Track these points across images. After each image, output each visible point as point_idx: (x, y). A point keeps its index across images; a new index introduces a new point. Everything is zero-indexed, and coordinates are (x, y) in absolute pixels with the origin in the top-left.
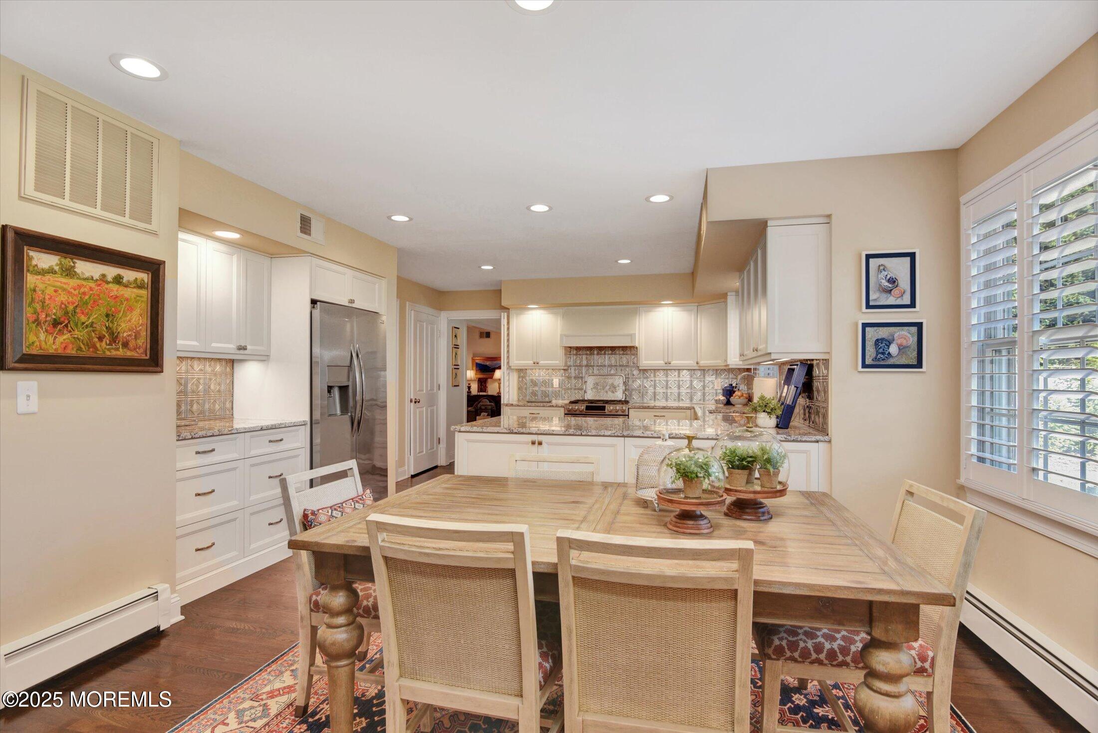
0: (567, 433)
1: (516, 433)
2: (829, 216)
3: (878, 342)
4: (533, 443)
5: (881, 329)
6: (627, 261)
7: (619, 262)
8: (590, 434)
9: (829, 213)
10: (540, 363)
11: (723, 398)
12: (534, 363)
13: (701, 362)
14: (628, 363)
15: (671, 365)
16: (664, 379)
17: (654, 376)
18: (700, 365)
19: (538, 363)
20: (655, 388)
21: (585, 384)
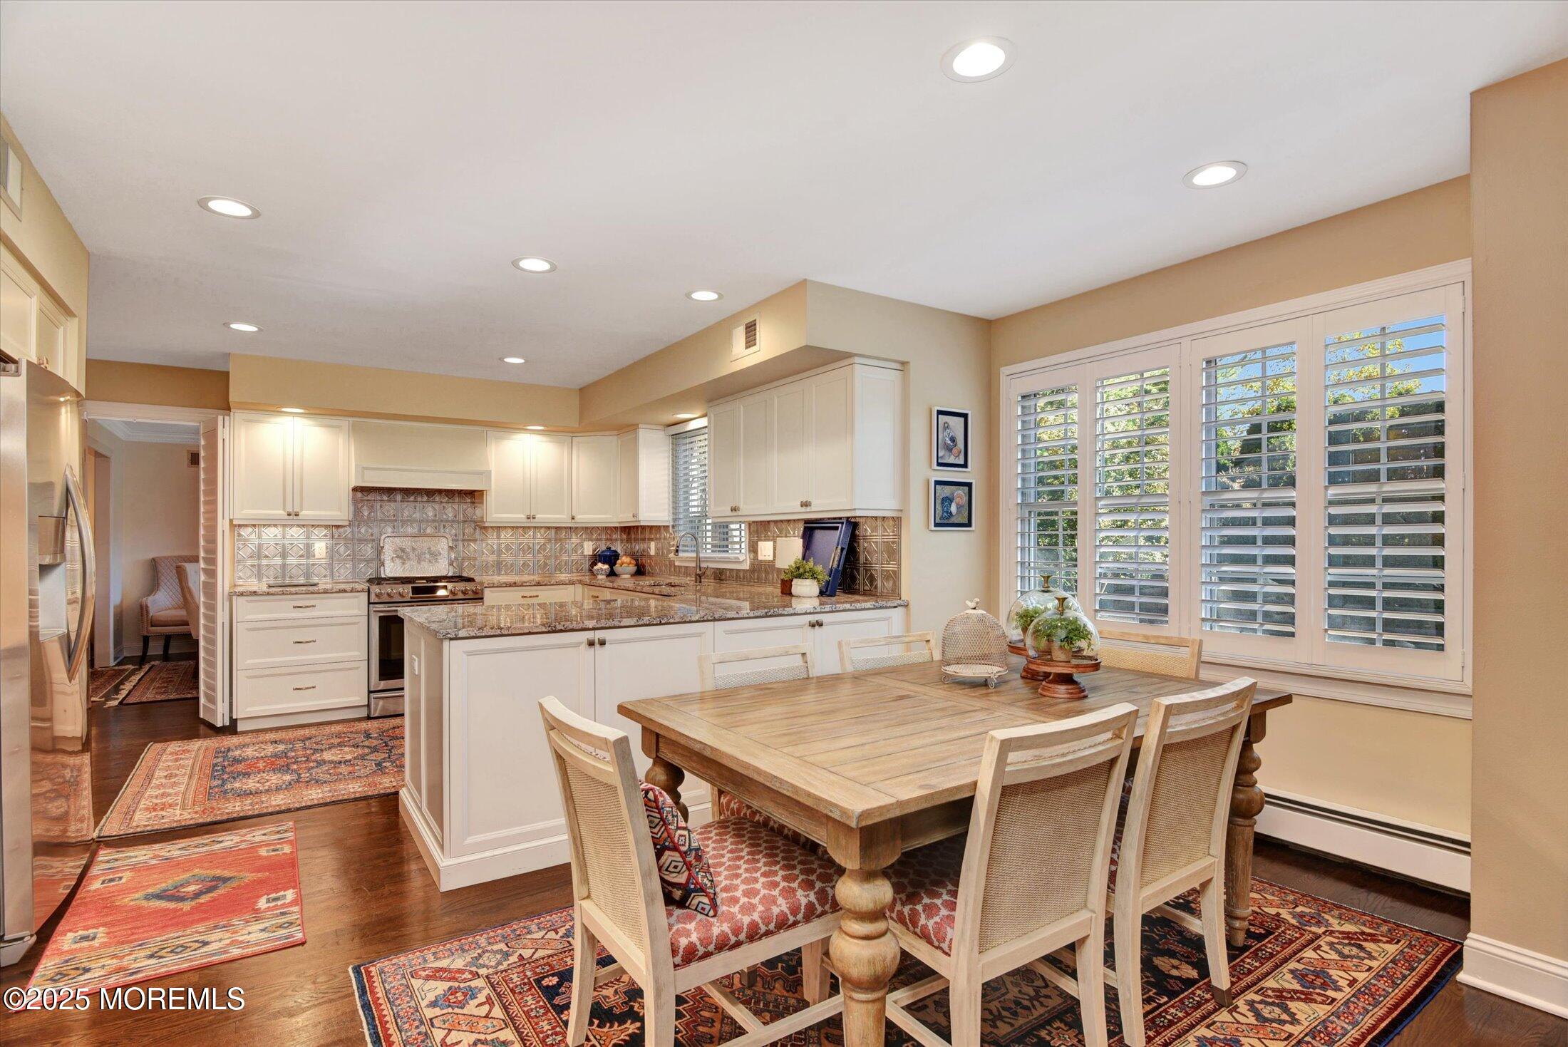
0: (640, 623)
1: (561, 631)
2: (903, 363)
3: (943, 500)
4: (591, 644)
5: (946, 487)
6: (520, 361)
7: (506, 360)
8: (671, 621)
9: (905, 360)
10: (301, 514)
11: (606, 567)
12: (289, 515)
13: (579, 517)
14: (455, 517)
15: (535, 520)
16: (514, 541)
17: (498, 537)
18: (576, 520)
19: (297, 515)
20: (499, 556)
21: (379, 550)
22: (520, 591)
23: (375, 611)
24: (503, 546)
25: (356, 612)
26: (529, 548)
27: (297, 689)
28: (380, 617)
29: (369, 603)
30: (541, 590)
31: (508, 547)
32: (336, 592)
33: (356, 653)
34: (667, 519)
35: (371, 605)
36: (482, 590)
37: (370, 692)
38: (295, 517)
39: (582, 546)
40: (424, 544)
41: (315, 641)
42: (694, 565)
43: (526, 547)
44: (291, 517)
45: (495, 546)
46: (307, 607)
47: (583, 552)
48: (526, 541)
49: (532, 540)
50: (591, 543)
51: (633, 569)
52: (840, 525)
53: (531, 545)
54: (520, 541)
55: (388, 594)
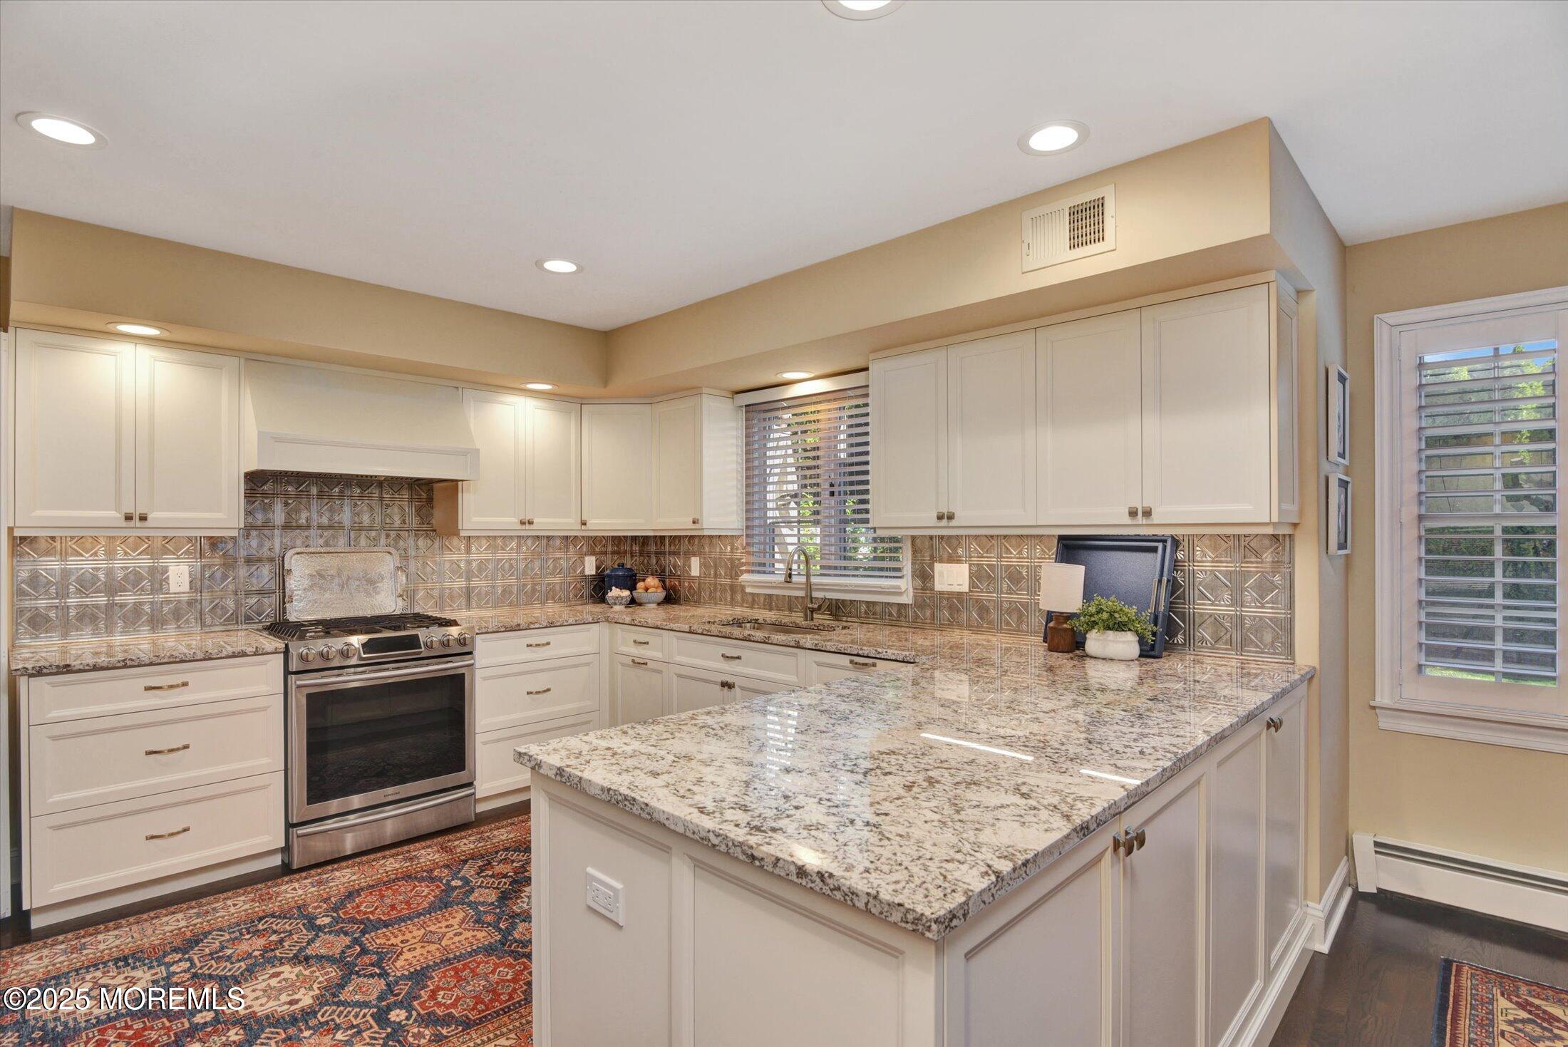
2: (1300, 293)
3: (1338, 509)
10: (150, 517)
11: (626, 593)
12: (129, 518)
13: (593, 521)
14: (404, 522)
15: (532, 527)
16: (490, 556)
17: (468, 551)
18: (589, 526)
19: (143, 518)
20: (468, 579)
21: (282, 574)
22: (524, 637)
23: (299, 687)
24: (474, 564)
25: (263, 689)
26: (511, 566)
27: (153, 837)
28: (309, 696)
29: (287, 673)
30: (553, 634)
31: (482, 565)
32: (228, 657)
33: (265, 761)
34: (735, 526)
35: (292, 678)
36: (472, 638)
37: (289, 826)
38: (139, 524)
39: (583, 563)
40: (355, 563)
41: (186, 747)
42: (801, 594)
43: (507, 566)
44: (132, 524)
45: (462, 565)
46: (171, 687)
47: (583, 571)
48: (507, 556)
49: (514, 556)
50: (593, 558)
51: (661, 595)
52: (1160, 545)
53: (514, 563)
54: (499, 556)
55: (322, 654)
